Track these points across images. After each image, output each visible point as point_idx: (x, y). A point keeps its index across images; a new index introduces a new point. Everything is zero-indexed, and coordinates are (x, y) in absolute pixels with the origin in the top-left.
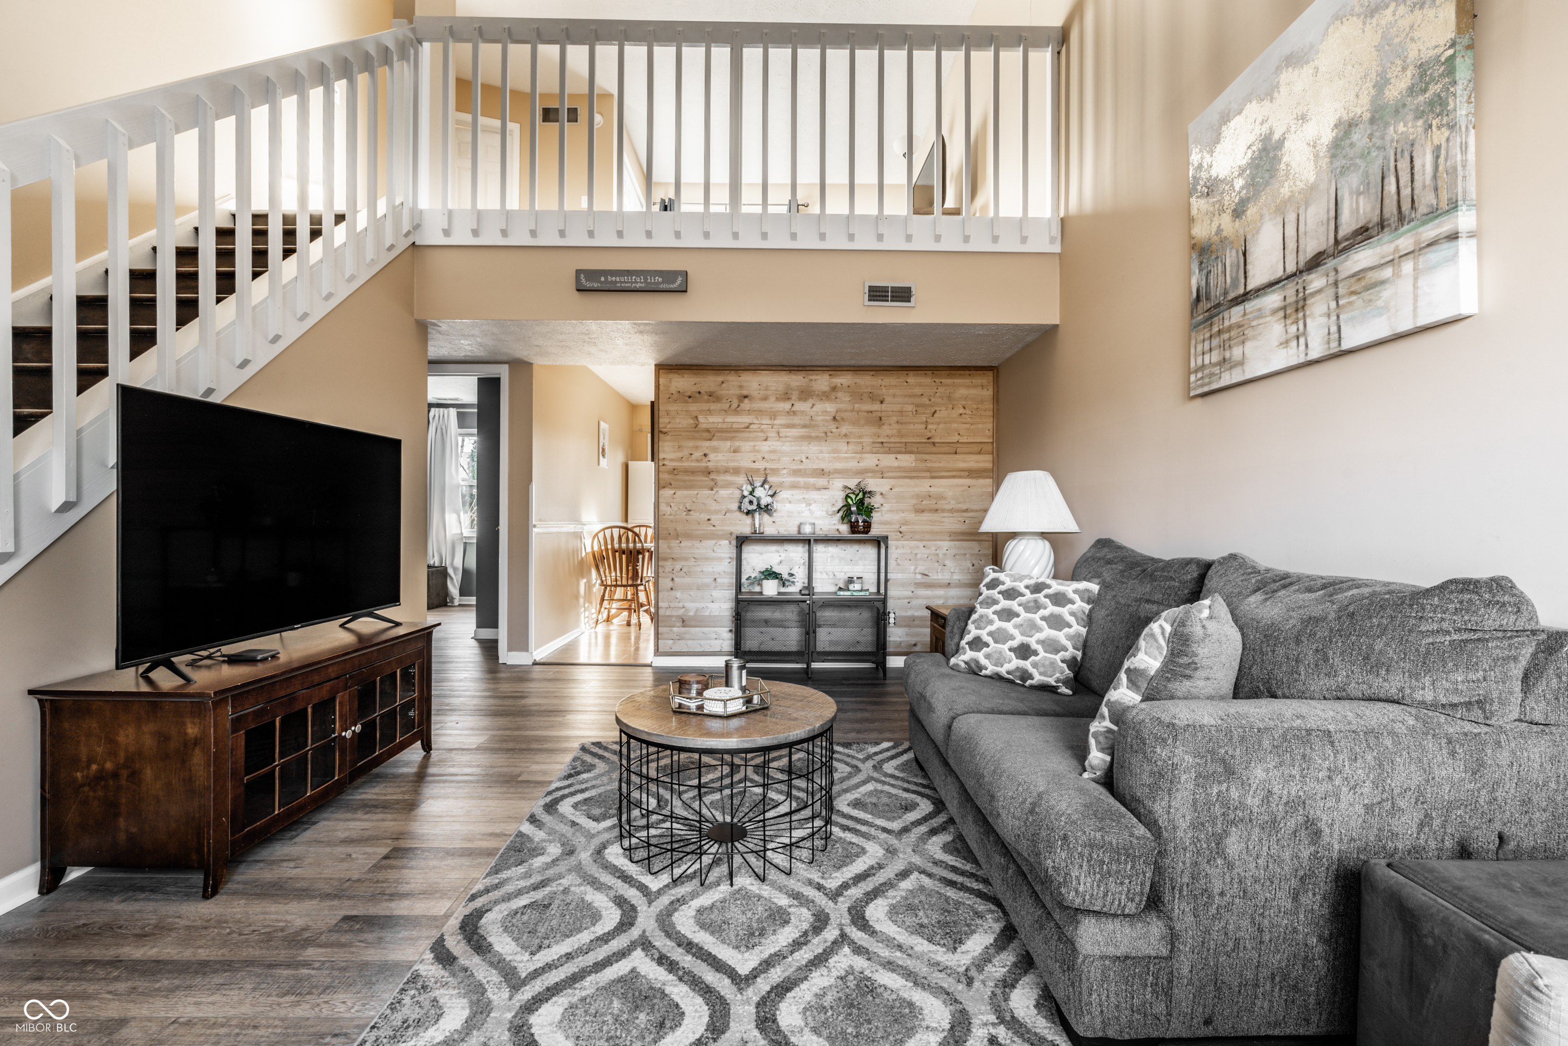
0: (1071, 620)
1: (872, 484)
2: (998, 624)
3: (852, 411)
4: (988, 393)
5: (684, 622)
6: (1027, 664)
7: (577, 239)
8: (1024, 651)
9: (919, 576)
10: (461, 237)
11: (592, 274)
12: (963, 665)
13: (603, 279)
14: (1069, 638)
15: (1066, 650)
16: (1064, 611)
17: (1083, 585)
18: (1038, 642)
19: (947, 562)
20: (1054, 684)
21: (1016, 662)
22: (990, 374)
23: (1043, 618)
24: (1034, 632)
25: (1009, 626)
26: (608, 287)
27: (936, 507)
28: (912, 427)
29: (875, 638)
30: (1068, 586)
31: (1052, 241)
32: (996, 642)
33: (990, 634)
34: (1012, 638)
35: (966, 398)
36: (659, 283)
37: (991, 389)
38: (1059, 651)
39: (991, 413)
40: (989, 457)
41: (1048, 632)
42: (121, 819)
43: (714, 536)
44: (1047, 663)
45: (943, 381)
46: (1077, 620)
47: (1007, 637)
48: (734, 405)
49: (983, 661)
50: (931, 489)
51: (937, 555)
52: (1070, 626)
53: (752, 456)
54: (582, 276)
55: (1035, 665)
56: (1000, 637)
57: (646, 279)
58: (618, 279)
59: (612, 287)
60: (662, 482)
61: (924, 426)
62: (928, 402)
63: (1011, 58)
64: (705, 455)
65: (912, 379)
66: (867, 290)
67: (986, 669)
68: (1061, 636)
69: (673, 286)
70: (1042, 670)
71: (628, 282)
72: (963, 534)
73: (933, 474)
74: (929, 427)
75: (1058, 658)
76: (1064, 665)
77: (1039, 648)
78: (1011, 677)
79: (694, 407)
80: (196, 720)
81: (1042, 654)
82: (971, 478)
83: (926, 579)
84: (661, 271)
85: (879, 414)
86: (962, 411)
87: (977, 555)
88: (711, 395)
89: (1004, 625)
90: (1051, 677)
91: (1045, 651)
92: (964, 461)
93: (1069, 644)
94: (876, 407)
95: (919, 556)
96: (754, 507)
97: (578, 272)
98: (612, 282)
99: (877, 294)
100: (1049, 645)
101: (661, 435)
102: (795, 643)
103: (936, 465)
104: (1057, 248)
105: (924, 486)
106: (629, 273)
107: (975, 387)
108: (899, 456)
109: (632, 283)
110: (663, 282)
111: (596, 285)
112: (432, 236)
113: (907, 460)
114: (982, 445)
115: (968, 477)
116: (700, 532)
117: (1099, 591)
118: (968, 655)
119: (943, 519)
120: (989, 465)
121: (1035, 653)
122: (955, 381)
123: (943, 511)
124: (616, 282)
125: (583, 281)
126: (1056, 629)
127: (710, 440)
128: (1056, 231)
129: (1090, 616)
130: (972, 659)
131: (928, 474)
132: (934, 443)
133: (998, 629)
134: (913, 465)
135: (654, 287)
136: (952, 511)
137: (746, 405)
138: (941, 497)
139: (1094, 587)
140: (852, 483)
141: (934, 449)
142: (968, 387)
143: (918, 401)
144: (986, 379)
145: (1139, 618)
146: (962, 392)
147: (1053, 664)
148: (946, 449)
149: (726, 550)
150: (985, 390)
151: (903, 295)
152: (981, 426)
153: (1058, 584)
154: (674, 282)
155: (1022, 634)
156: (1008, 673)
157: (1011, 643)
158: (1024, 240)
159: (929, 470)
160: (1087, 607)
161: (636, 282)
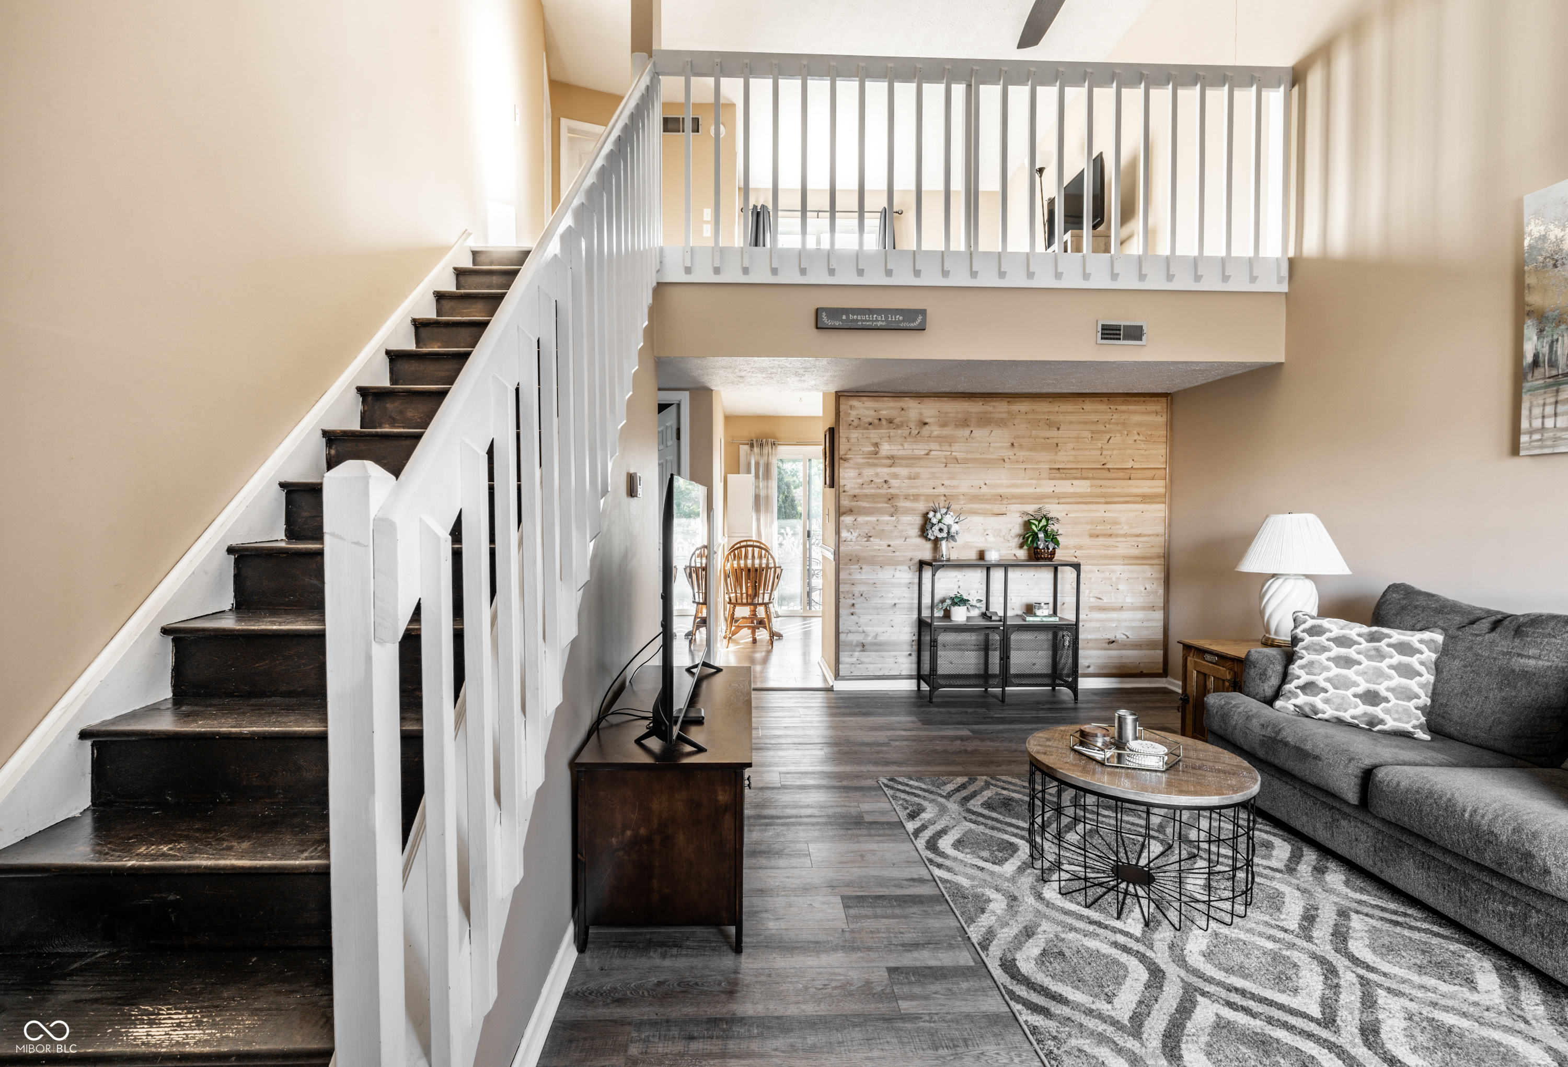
0: (1422, 669)
1: (1053, 510)
2: (1335, 671)
3: (1030, 437)
4: (1162, 419)
5: (863, 646)
6: (1378, 711)
7: (818, 276)
8: (1372, 698)
9: (1093, 600)
10: (703, 275)
11: (835, 313)
12: (1292, 708)
13: (844, 317)
14: (1422, 686)
15: (1419, 698)
16: (1414, 661)
17: (1427, 635)
18: (1388, 689)
19: (1120, 587)
20: (1412, 730)
21: (1362, 708)
22: (1164, 400)
23: (1391, 667)
24: (1381, 680)
25: (1351, 673)
26: (849, 325)
27: (1110, 532)
28: (1087, 453)
29: (1050, 661)
30: (1412, 636)
31: (1280, 281)
32: (1336, 688)
33: (1328, 680)
34: (1356, 684)
35: (1140, 425)
36: (901, 322)
37: (1165, 416)
38: (1412, 699)
39: (1164, 439)
40: (1162, 483)
41: (1398, 680)
42: (655, 881)
43: (892, 562)
44: (1400, 709)
45: (1118, 407)
46: (1427, 668)
47: (1346, 684)
48: (915, 432)
49: (1320, 705)
50: (1105, 514)
51: (1111, 579)
52: (1421, 675)
53: (932, 483)
54: (824, 314)
55: (1387, 711)
56: (1340, 684)
57: (886, 318)
58: (859, 318)
59: (853, 325)
60: (842, 510)
61: (1099, 453)
62: (1104, 428)
63: (1246, 97)
64: (886, 482)
65: (1089, 406)
66: (1100, 329)
67: (1324, 713)
68: (1413, 684)
69: (912, 325)
70: (1396, 716)
71: (869, 321)
72: (1137, 558)
73: (1108, 500)
74: (1104, 453)
75: (1411, 704)
76: (1419, 712)
77: (1390, 695)
78: (1356, 722)
79: (874, 434)
80: (727, 788)
81: (1393, 701)
82: (1145, 503)
83: (1099, 603)
84: (902, 310)
85: (1055, 441)
86: (1136, 437)
87: (1149, 578)
88: (890, 421)
89: (1344, 672)
90: (1408, 722)
91: (1397, 699)
92: (1137, 487)
93: (1421, 693)
94: (1054, 433)
95: (1093, 580)
96: (944, 535)
97: (818, 312)
98: (853, 321)
99: (1110, 333)
100: (1401, 693)
101: (841, 461)
102: (973, 666)
103: (1111, 490)
104: (1284, 288)
105: (1100, 511)
106: (870, 311)
107: (1149, 413)
108: (1075, 482)
109: (873, 321)
110: (903, 321)
111: (837, 323)
112: (674, 275)
113: (1082, 486)
114: (1156, 471)
115: (1142, 502)
116: (880, 558)
117: (1444, 641)
118: (1302, 699)
119: (1117, 544)
120: (1162, 490)
121: (1386, 700)
122: (1130, 407)
123: (1117, 536)
124: (857, 320)
125: (825, 319)
126: (1406, 678)
127: (891, 466)
128: (1285, 272)
129: (1437, 664)
130: (1306, 704)
131: (1103, 500)
132: (1109, 469)
133: (1337, 676)
134: (1089, 490)
135: (894, 325)
136: (1125, 535)
137: (926, 431)
138: (1115, 523)
139: (1439, 638)
140: (1031, 508)
141: (1108, 475)
142: (1142, 413)
143: (1094, 427)
144: (1160, 406)
145: (1513, 671)
146: (1137, 418)
147: (1406, 711)
148: (1121, 474)
149: (907, 576)
150: (1159, 417)
151: (1135, 333)
152: (1154, 452)
153: (1399, 634)
154: (914, 320)
155: (1367, 681)
156: (1353, 717)
157: (1354, 690)
158: (1253, 279)
159: (1103, 496)
160: (1434, 656)
161: (877, 321)
